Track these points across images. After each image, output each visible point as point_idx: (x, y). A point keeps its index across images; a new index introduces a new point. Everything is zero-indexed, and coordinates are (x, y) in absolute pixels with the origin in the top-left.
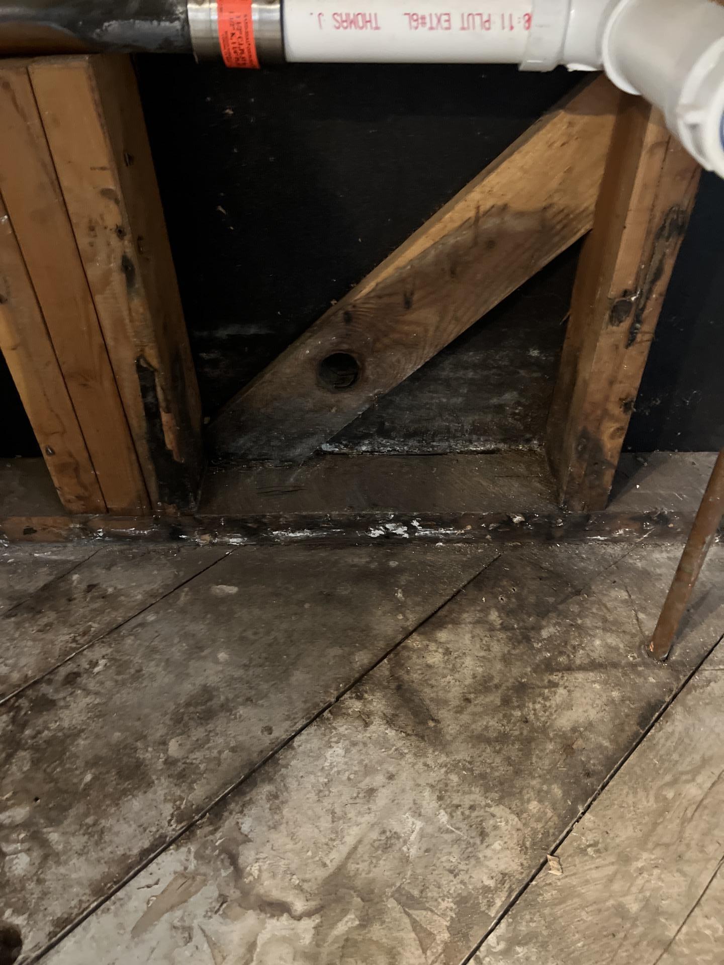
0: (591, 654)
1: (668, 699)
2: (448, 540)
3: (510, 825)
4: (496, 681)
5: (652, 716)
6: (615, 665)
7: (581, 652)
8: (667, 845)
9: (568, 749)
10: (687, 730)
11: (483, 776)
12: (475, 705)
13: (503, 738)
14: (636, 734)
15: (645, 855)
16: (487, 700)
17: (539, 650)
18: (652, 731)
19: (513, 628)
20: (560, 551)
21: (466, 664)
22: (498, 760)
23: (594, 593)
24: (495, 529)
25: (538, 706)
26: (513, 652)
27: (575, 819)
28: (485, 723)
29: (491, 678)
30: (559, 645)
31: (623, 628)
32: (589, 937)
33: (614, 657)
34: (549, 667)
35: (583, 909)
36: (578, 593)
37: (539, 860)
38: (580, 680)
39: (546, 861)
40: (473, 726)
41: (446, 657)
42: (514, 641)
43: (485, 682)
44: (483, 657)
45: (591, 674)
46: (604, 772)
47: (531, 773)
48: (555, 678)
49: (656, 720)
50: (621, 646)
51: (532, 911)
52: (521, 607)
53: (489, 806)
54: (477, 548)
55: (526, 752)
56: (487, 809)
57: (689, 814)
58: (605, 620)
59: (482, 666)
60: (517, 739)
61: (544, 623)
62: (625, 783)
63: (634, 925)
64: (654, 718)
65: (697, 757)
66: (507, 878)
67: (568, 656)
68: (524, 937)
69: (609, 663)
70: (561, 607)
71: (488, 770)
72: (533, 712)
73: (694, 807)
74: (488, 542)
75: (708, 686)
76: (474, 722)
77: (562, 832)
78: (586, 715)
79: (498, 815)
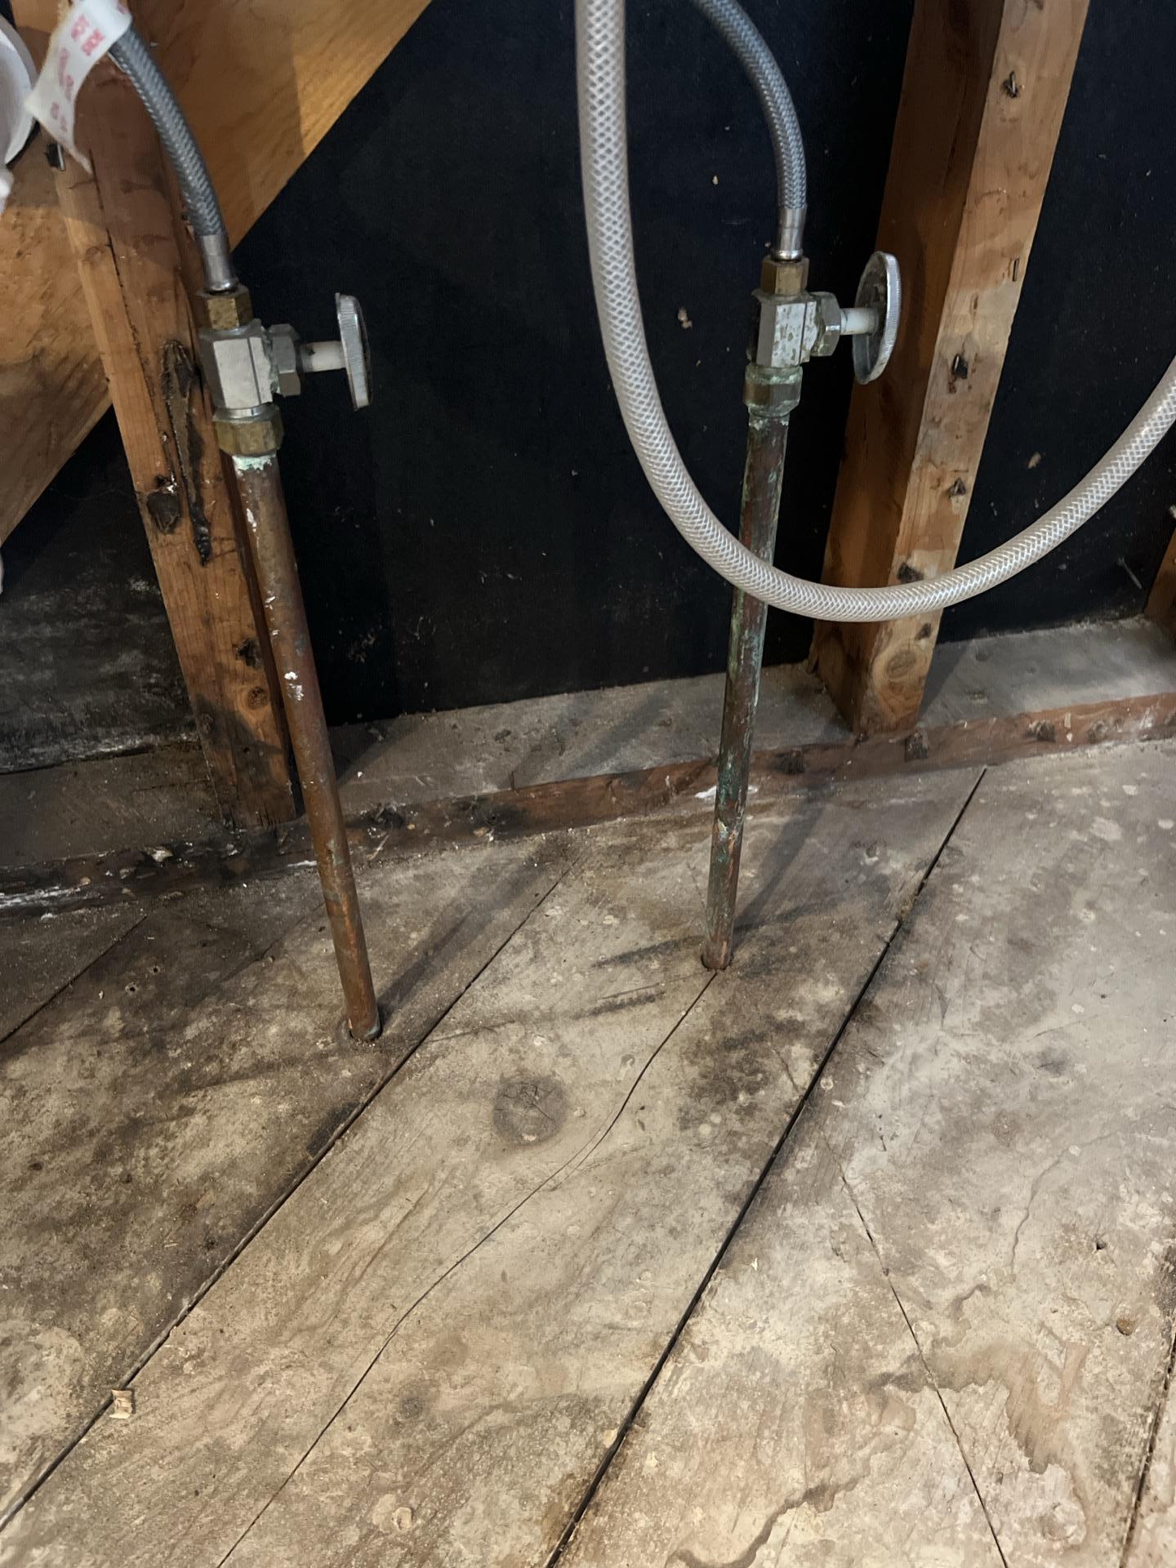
0: (259, 1051)
1: (364, 1099)
2: (60, 907)
3: (62, 1357)
4: (93, 1124)
5: (333, 1130)
6: (291, 1062)
7: (244, 1050)
8: (313, 1329)
9: (188, 1210)
10: (382, 1142)
11: (34, 1287)
12: (48, 1172)
13: (84, 1215)
14: (302, 1165)
15: (275, 1353)
16: (71, 1158)
17: (176, 1061)
18: (330, 1154)
19: (141, 1034)
20: (247, 895)
21: (48, 1106)
22: (67, 1254)
23: (286, 952)
24: (131, 878)
25: (153, 1152)
26: (133, 1072)
27: (175, 1322)
28: (58, 1198)
29: (84, 1121)
30: (213, 1047)
31: (320, 1000)
32: (156, 1505)
33: (295, 1048)
34: (186, 1084)
35: (156, 1462)
36: (260, 956)
37: (99, 1402)
38: (232, 1096)
39: (111, 1401)
40: (38, 1207)
41: (16, 1102)
42: (137, 1054)
43: (74, 1129)
44: (81, 1090)
45: (252, 1083)
46: (238, 1235)
47: (117, 1263)
48: (190, 1101)
49: (339, 1136)
50: (310, 1029)
51: (71, 1487)
52: (160, 997)
53: (35, 1333)
54: (111, 912)
55: (117, 1232)
56: (32, 1339)
57: (358, 1273)
58: (293, 992)
59: (73, 1105)
60: (108, 1212)
61: (193, 1015)
62: (268, 1246)
63: (234, 1469)
64: (335, 1133)
65: (389, 1181)
66: (39, 1443)
67: (221, 1061)
68: (50, 1530)
69: (284, 1061)
70: (226, 985)
71: (47, 1275)
72: (143, 1162)
73: (368, 1259)
74: (126, 898)
75: (430, 1065)
76: (39, 1199)
77: (147, 1347)
78: (228, 1150)
79: (47, 1344)
